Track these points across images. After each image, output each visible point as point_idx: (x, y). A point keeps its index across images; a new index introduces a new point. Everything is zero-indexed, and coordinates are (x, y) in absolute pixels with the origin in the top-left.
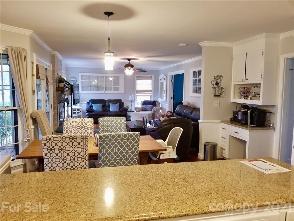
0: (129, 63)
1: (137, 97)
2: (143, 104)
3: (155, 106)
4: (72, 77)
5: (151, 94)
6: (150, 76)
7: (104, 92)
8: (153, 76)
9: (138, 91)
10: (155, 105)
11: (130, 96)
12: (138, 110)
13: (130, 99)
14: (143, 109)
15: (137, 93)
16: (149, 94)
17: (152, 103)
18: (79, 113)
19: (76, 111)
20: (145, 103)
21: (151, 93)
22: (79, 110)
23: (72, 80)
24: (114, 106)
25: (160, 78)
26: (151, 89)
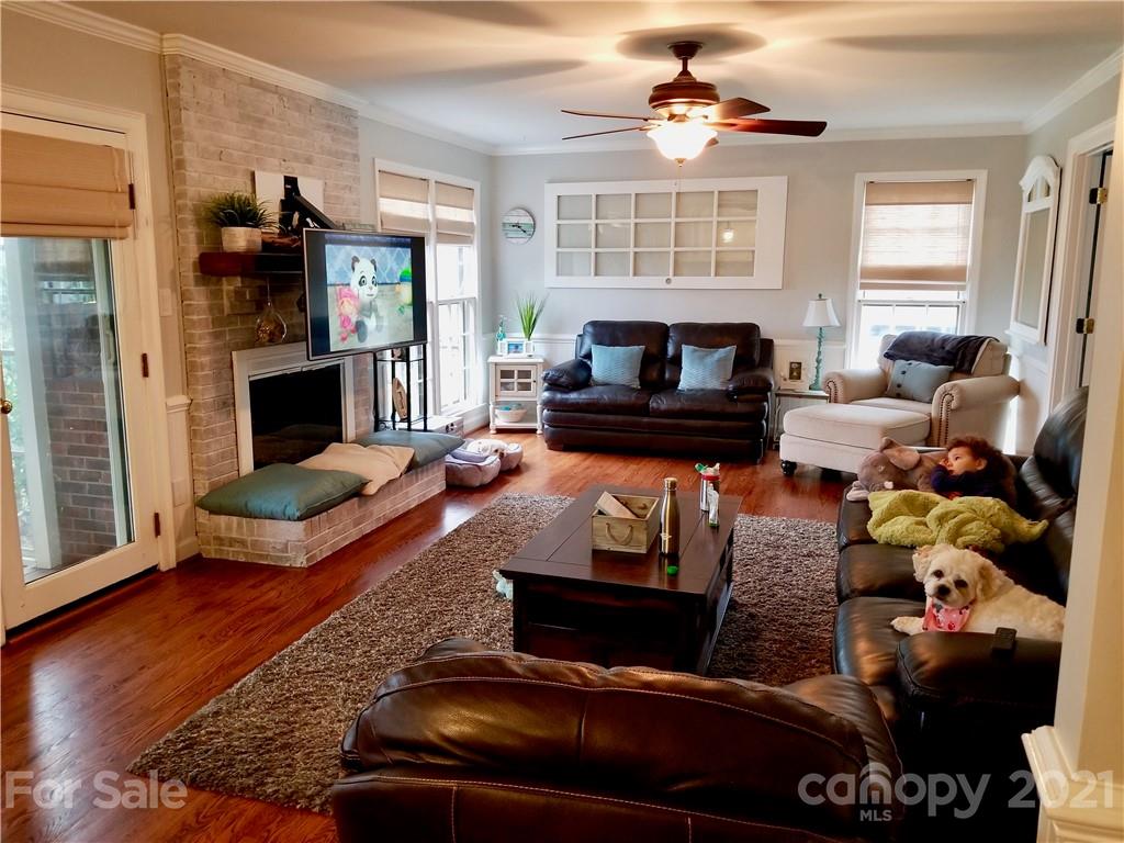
0: (685, 72)
1: (865, 309)
2: (888, 356)
3: (968, 373)
4: (514, 209)
5: (964, 296)
6: (963, 175)
7: (668, 281)
8: (981, 177)
9: (869, 273)
10: (966, 365)
11: (813, 305)
12: (840, 393)
13: (811, 320)
14: (883, 388)
15: (864, 286)
16: (951, 296)
17: (948, 352)
18: (526, 387)
19: (515, 380)
20: (903, 349)
21: (963, 288)
22: (526, 374)
23: (514, 220)
24: (702, 358)
25: (1027, 183)
26: (960, 263)
